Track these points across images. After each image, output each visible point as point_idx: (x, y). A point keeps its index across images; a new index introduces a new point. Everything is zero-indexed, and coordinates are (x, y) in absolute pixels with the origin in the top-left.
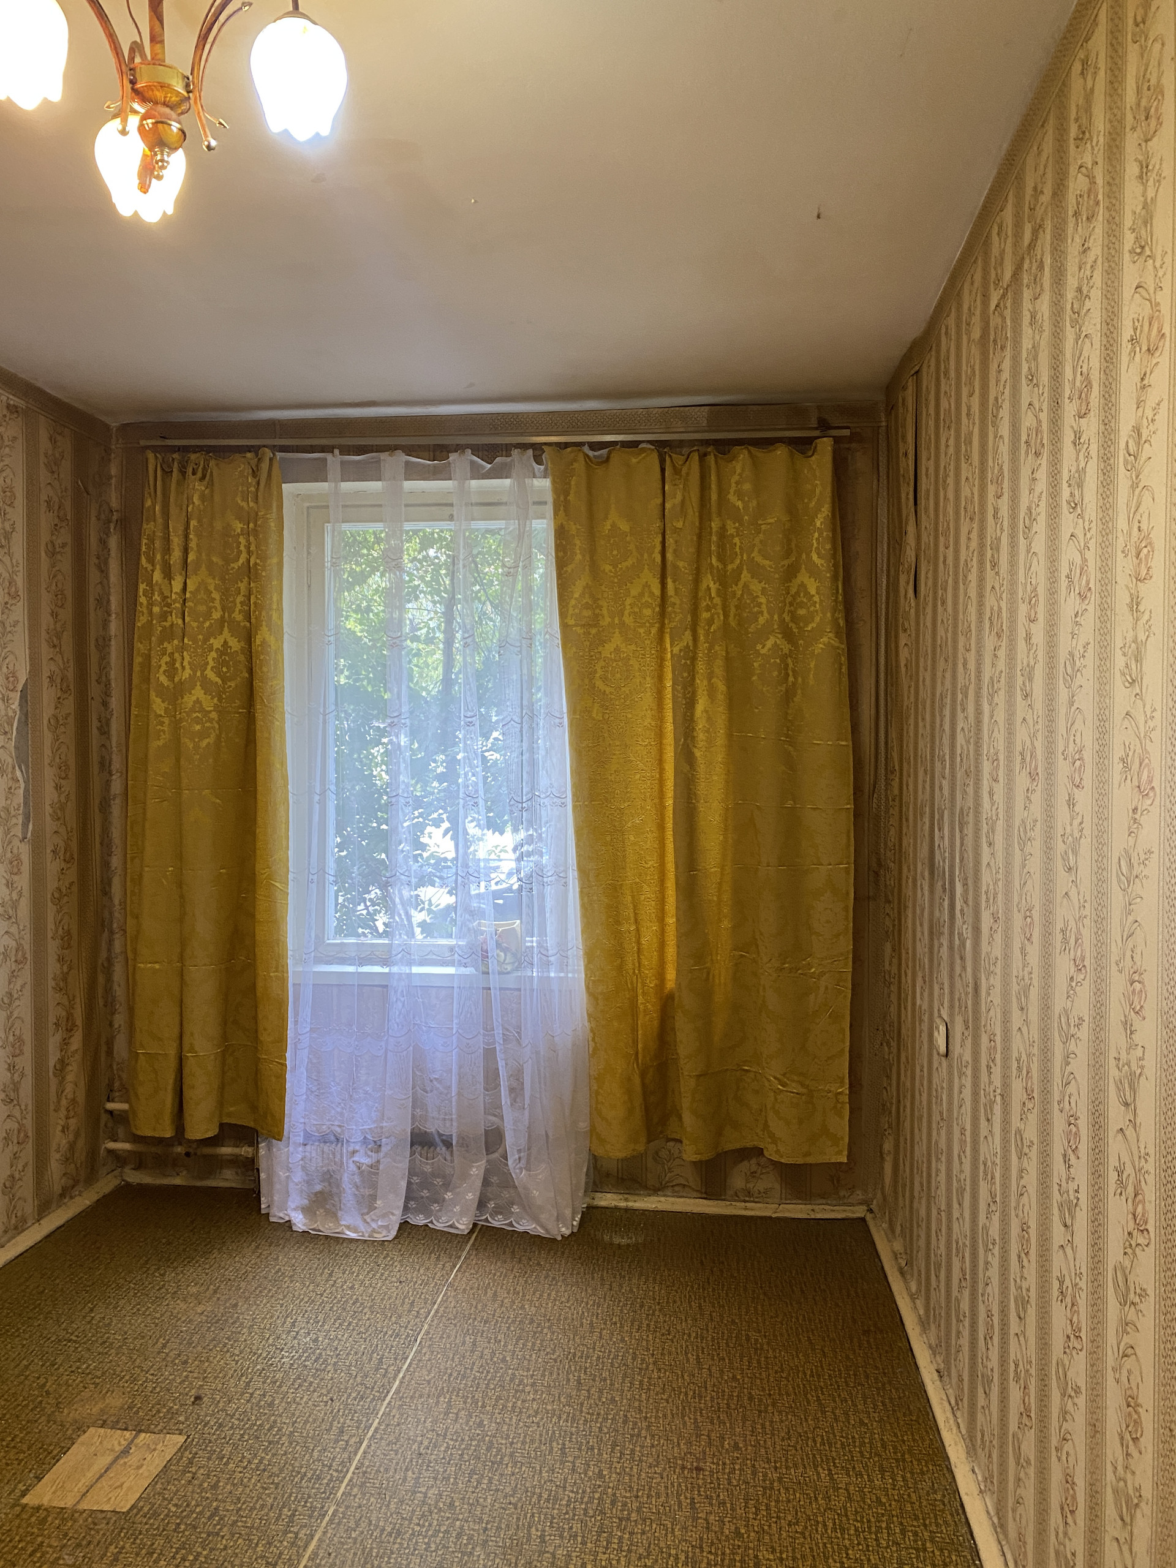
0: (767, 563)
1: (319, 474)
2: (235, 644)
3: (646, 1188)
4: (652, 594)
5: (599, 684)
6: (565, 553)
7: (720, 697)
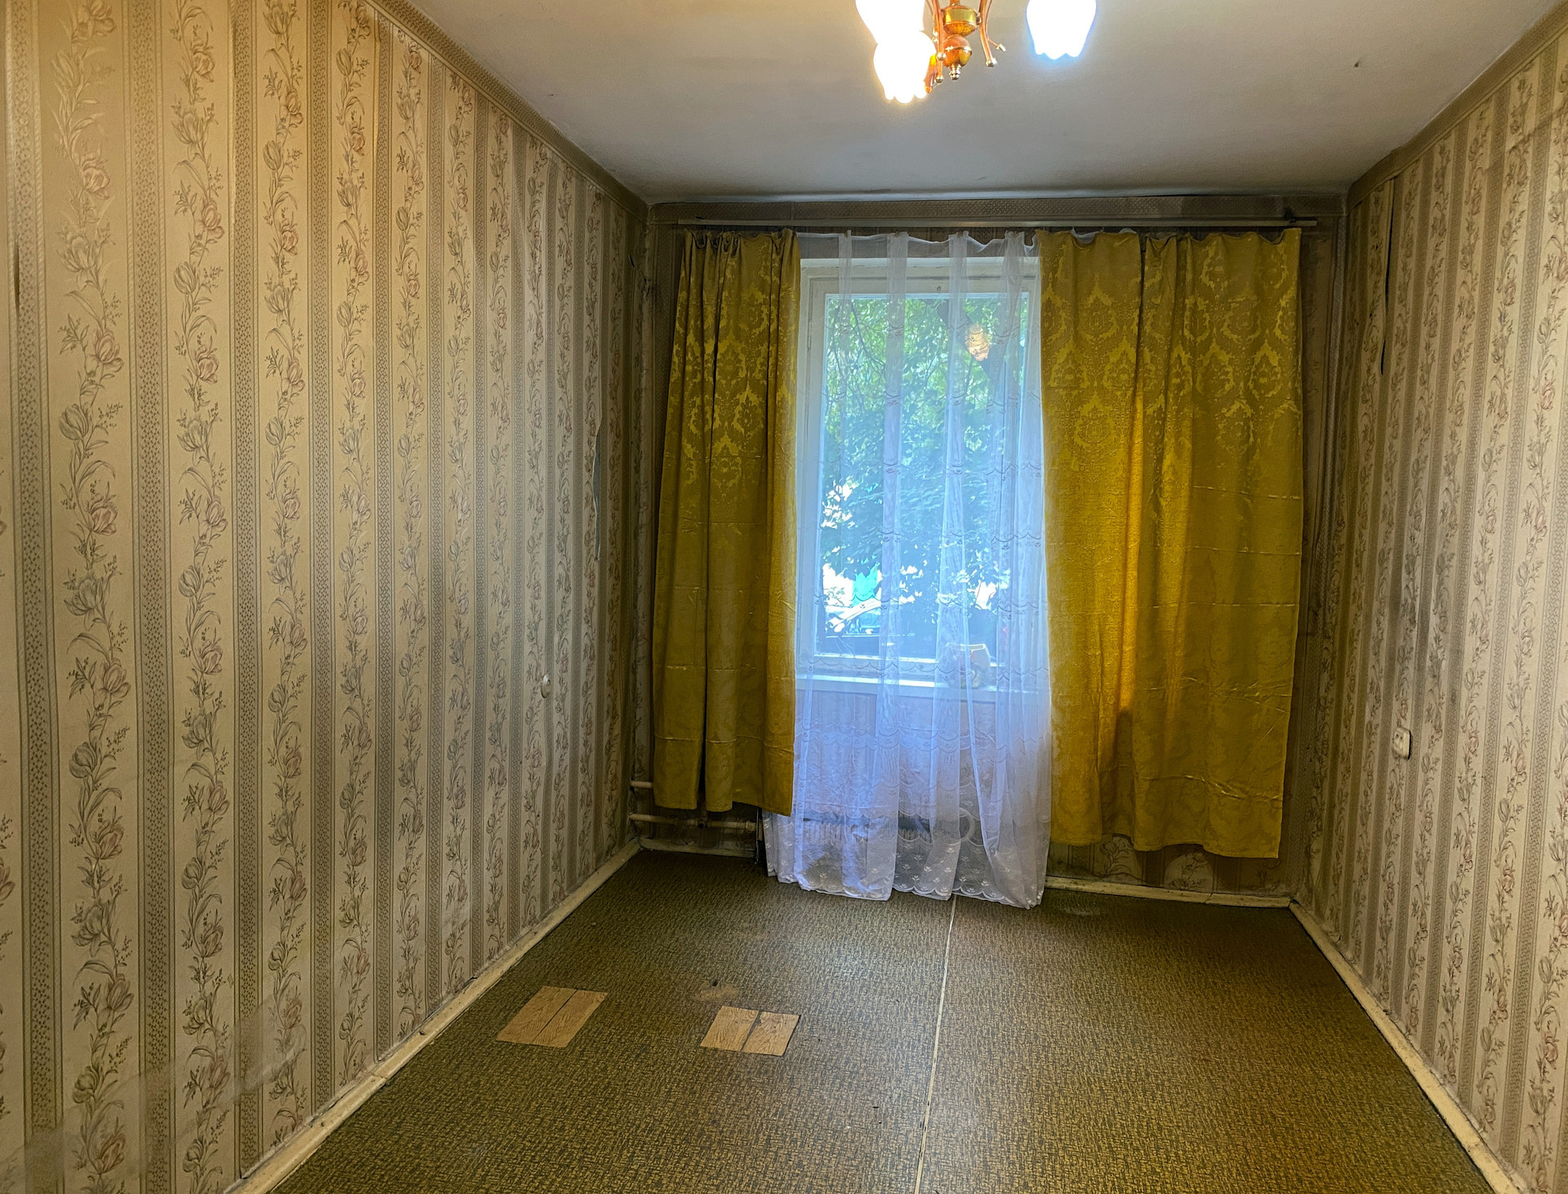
0: (1235, 337)
1: (832, 251)
2: (755, 400)
3: (1093, 874)
4: (1128, 361)
5: (1078, 440)
6: (1050, 325)
7: (1187, 454)
